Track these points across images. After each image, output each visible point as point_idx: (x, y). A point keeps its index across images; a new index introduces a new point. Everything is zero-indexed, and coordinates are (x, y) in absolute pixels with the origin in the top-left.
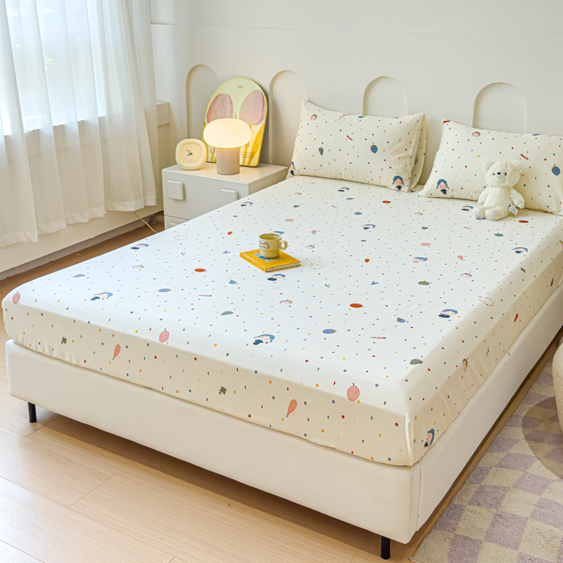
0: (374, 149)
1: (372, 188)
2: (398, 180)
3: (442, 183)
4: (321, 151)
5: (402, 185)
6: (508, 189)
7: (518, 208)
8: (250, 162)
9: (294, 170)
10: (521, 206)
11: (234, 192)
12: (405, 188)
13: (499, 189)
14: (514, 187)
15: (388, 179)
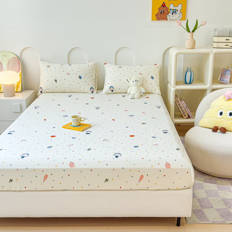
0: (80, 77)
1: (81, 94)
2: (92, 89)
3: (112, 88)
4: (56, 81)
5: (94, 91)
6: (139, 86)
7: (143, 93)
8: (17, 90)
9: (42, 91)
10: (144, 92)
11: (19, 104)
12: (95, 92)
13: (136, 87)
14: (140, 86)
15: (87, 89)
